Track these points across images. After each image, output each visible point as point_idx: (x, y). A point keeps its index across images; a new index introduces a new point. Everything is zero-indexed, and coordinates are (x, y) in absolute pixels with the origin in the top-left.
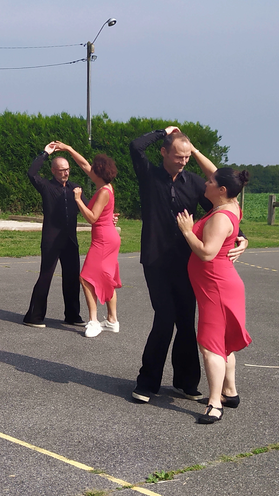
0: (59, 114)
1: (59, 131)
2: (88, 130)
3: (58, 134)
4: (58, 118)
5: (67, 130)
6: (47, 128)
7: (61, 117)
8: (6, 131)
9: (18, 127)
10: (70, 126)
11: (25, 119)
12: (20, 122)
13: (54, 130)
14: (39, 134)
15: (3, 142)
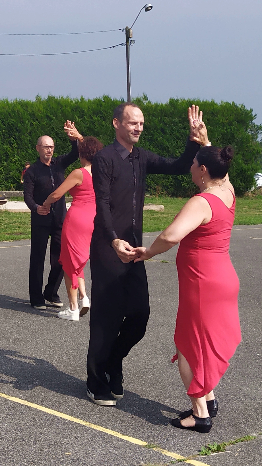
0: (100, 98)
1: (101, 113)
3: (100, 116)
4: (99, 101)
5: (110, 112)
6: (90, 111)
7: (102, 100)
8: (50, 114)
9: (61, 110)
10: (112, 109)
11: (68, 102)
12: (64, 106)
13: (96, 113)
14: (82, 117)
15: (48, 126)
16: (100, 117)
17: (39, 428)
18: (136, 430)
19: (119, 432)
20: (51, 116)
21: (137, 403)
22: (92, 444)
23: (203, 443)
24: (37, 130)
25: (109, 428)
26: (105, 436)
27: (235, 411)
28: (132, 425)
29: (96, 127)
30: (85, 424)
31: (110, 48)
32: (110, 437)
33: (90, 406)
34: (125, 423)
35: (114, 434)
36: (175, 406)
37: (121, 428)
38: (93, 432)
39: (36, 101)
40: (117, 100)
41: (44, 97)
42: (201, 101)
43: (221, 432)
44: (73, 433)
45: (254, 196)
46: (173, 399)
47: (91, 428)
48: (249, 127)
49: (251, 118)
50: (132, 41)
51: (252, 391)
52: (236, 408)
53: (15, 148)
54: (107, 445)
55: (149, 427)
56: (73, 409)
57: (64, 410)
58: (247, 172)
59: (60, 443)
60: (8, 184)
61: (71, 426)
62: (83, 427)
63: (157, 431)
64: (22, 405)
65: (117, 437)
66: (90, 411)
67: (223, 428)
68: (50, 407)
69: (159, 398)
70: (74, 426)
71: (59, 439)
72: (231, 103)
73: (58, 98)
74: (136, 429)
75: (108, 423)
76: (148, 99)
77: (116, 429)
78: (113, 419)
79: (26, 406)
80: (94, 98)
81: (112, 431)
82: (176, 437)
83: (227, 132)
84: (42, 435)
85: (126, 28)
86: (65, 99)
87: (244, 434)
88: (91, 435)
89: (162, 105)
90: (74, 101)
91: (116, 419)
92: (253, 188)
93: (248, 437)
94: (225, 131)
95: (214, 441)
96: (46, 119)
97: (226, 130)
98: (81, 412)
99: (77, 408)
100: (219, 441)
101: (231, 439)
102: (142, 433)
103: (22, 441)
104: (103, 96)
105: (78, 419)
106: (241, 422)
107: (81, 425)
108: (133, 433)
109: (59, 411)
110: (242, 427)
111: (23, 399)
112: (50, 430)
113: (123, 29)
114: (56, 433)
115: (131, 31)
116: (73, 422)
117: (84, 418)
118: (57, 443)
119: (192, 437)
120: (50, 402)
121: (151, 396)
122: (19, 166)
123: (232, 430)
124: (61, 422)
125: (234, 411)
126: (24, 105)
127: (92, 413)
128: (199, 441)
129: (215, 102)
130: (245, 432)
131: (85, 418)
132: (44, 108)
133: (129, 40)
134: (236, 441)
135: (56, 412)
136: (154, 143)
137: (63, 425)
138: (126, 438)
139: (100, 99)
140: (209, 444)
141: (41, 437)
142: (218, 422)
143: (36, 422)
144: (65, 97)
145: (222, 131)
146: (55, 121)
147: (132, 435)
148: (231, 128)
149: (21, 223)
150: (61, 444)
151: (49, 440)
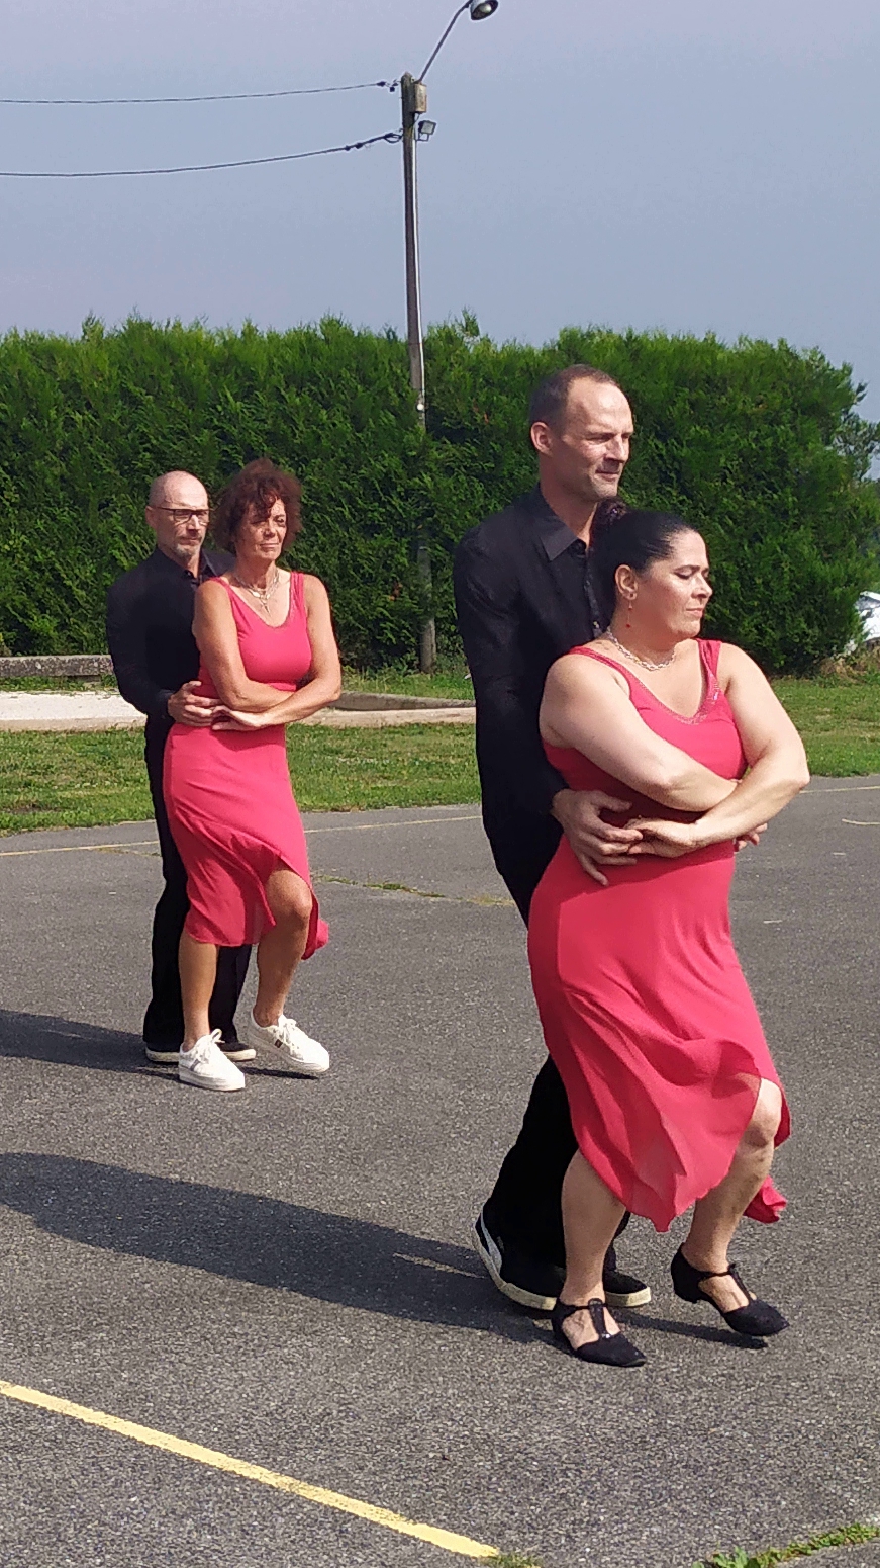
0: (313, 326)
1: (317, 383)
2: (415, 375)
4: (310, 337)
5: (345, 377)
6: (273, 370)
7: (319, 333)
8: (136, 385)
9: (174, 371)
10: (354, 365)
11: (198, 344)
12: (183, 355)
13: (299, 380)
14: (246, 394)
15: (127, 426)
16: (313, 393)
17: (112, 1495)
18: (456, 1505)
19: (395, 1512)
20: (137, 391)
21: (458, 1406)
22: (302, 1552)
23: (697, 1549)
24: (91, 442)
25: (360, 1498)
26: (349, 1524)
27: (807, 1436)
28: (443, 1487)
29: (297, 429)
30: (275, 1481)
31: (344, 151)
32: (364, 1529)
33: (292, 1419)
34: (416, 1477)
35: (378, 1516)
36: (592, 1417)
37: (403, 1497)
38: (305, 1510)
39: (83, 337)
41: (114, 323)
42: (669, 338)
43: (757, 1510)
44: (233, 1514)
45: (855, 672)
46: (585, 1394)
47: (298, 1496)
48: (839, 429)
49: (847, 398)
50: (425, 125)
51: (866, 1365)
52: (810, 1424)
53: (12, 504)
54: (355, 1558)
55: (504, 1492)
56: (233, 1430)
57: (201, 1432)
58: (832, 588)
59: (189, 1550)
61: (225, 1488)
62: (268, 1491)
63: (533, 1508)
64: (53, 1414)
65: (391, 1529)
66: (293, 1435)
67: (766, 1495)
68: (150, 1422)
69: (536, 1388)
70: (238, 1489)
71: (186, 1536)
73: (163, 329)
74: (456, 1499)
75: (356, 1479)
77: (387, 1500)
78: (374, 1465)
79: (64, 1416)
80: (291, 327)
81: (372, 1506)
82: (599, 1530)
84: (126, 1519)
85: (402, 82)
86: (186, 331)
87: (840, 1516)
88: (299, 1521)
90: (217, 338)
91: (386, 1465)
92: (852, 645)
93: (853, 1529)
94: (753, 446)
95: (736, 1543)
96: (120, 403)
97: (756, 440)
98: (260, 1441)
99: (245, 1425)
100: (752, 1542)
101: (796, 1537)
102: (476, 1515)
103: (54, 1544)
104: (322, 320)
105: (249, 1464)
106: (829, 1473)
107: (260, 1484)
108: (445, 1515)
109: (181, 1435)
110: (833, 1491)
111: (53, 1394)
112: (154, 1501)
113: (392, 83)
114: (173, 1513)
115: (421, 89)
116: (235, 1476)
117: (271, 1459)
118: (177, 1550)
119: (654, 1529)
120: (151, 1405)
121: (506, 1382)
122: (26, 568)
123: (798, 1502)
124: (192, 1475)
125: (804, 1437)
126: (44, 352)
127: (300, 1443)
128: (681, 1542)
130: (844, 1511)
131: (275, 1460)
132: (112, 365)
133: (414, 122)
134: (812, 1543)
135: (173, 1438)
136: (501, 486)
137: (198, 1485)
138: (422, 1531)
139: (311, 331)
140: (719, 1552)
141: (122, 1528)
142: (748, 1475)
143: (103, 1473)
144: (185, 326)
145: (743, 442)
147: (444, 1521)
149: (35, 768)
150: (193, 1554)
151: (148, 1539)
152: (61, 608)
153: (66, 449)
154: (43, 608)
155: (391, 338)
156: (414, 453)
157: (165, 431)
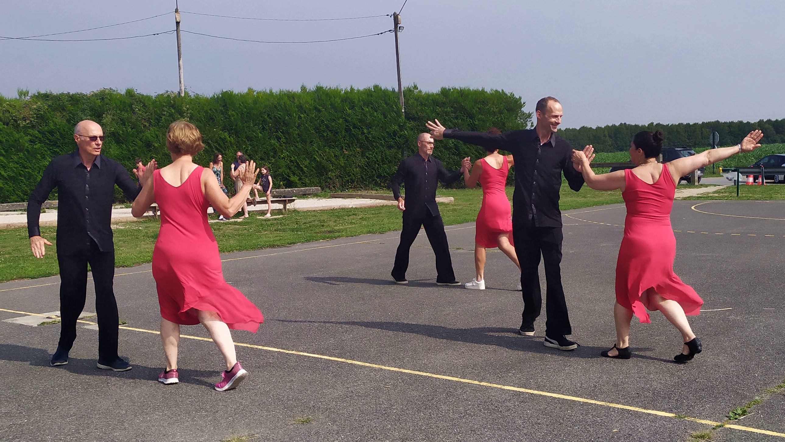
0: (371, 87)
1: (372, 104)
2: (401, 102)
4: (370, 91)
5: (381, 103)
6: (360, 102)
7: (373, 89)
8: (319, 106)
9: (330, 101)
10: (383, 99)
11: (337, 93)
12: (333, 96)
13: (367, 104)
14: (352, 108)
15: (317, 118)
16: (372, 108)
31: (377, 35)
39: (301, 91)
40: (387, 90)
42: (471, 89)
48: (519, 115)
49: (521, 106)
50: (401, 27)
53: (283, 143)
60: (277, 182)
72: (501, 92)
73: (326, 89)
76: (419, 88)
80: (364, 88)
83: (498, 121)
85: (394, 14)
86: (333, 89)
89: (433, 95)
90: (343, 91)
94: (496, 120)
96: (315, 111)
104: (373, 86)
113: (391, 15)
115: (399, 17)
122: (288, 162)
126: (291, 96)
129: (485, 90)
132: (312, 100)
133: (398, 27)
139: (370, 89)
144: (333, 87)
145: (494, 119)
146: (324, 113)
148: (501, 116)
152: (299, 174)
153: (299, 126)
154: (294, 174)
155: (394, 91)
156: (402, 124)
157: (329, 119)
